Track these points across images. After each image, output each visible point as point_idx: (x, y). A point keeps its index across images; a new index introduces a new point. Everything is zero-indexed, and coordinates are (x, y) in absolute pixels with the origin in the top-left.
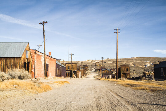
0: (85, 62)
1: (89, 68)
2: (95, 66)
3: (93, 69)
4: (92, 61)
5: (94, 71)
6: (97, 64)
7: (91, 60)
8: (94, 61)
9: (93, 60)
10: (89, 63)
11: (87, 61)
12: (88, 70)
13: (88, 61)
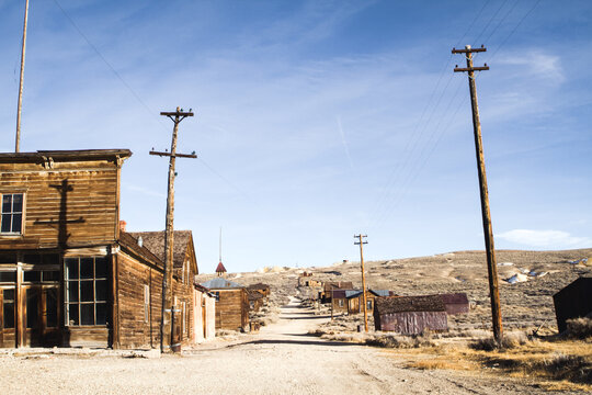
0: (255, 275)
1: (273, 295)
2: (299, 287)
3: (293, 301)
4: (284, 271)
5: (299, 307)
6: (306, 279)
7: (279, 268)
8: (294, 272)
9: (286, 269)
10: (274, 279)
11: (262, 271)
12: (269, 304)
13: (269, 270)
